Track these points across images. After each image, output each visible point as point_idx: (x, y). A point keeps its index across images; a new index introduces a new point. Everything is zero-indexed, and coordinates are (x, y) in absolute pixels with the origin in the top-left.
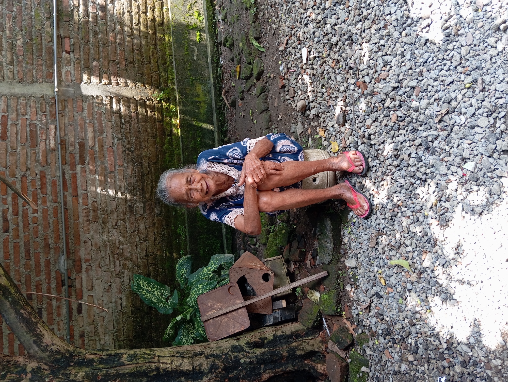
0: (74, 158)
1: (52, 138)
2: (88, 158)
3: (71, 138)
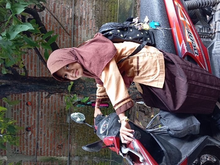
0: (78, 22)
1: (71, 14)
2: (83, 23)
3: (77, 14)
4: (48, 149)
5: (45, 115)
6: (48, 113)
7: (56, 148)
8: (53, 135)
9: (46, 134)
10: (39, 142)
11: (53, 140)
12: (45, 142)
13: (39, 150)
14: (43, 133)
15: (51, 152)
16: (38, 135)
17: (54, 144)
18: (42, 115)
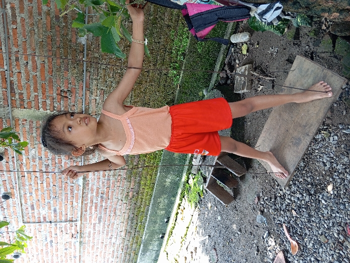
4: (36, 96)
5: (23, 15)
6: (31, 13)
7: (55, 95)
8: (46, 67)
9: (30, 63)
10: (15, 79)
11: (48, 78)
12: (28, 80)
13: (17, 96)
14: (22, 61)
15: (44, 103)
16: (10, 64)
17: (51, 87)
18: (14, 15)
